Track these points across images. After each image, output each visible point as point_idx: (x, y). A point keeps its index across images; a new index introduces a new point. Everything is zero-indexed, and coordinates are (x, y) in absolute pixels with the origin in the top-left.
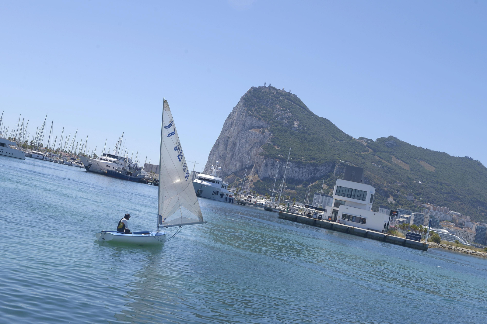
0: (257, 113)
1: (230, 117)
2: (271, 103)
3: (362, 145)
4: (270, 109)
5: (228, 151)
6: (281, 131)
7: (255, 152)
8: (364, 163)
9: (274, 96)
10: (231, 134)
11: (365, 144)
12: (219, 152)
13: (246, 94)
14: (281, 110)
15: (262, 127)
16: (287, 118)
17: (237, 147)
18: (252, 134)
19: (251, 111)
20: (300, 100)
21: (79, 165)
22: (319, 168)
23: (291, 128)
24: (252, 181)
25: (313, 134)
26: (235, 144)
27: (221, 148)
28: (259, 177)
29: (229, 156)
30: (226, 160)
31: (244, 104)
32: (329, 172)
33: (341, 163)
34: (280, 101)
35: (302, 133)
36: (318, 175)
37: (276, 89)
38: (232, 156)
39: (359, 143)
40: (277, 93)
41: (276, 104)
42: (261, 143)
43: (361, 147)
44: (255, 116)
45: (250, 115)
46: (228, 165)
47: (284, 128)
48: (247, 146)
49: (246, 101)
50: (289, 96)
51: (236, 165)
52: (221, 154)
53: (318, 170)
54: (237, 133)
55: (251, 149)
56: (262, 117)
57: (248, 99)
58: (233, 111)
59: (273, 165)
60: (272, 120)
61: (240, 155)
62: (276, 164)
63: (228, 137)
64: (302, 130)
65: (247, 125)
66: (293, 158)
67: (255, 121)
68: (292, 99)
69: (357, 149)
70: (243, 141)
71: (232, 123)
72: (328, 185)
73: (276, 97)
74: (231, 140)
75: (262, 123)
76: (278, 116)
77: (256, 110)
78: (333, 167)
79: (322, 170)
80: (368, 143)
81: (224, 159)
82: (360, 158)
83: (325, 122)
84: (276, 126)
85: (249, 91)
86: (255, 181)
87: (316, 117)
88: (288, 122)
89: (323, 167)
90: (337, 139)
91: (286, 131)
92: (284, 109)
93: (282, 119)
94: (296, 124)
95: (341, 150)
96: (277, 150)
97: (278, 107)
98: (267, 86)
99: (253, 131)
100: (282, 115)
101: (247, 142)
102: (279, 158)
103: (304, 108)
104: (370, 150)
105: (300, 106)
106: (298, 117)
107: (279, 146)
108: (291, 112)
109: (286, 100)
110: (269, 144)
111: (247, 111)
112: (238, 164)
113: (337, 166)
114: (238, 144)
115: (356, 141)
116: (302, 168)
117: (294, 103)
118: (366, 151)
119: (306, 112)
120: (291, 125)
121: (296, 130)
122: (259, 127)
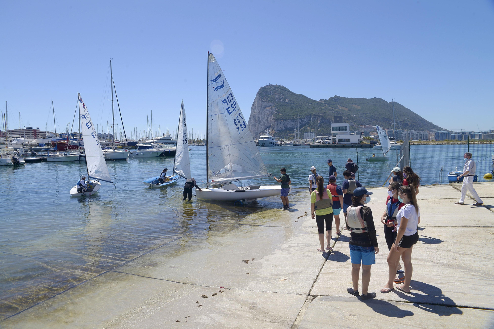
0: (267, 99)
1: (253, 104)
2: (272, 93)
3: (322, 103)
4: (272, 96)
5: (256, 122)
6: (281, 106)
7: (270, 119)
8: (325, 112)
9: (273, 89)
10: (256, 113)
11: (323, 102)
12: (252, 123)
13: (259, 91)
14: (278, 95)
15: (270, 106)
16: (282, 99)
17: (261, 118)
18: (266, 111)
19: (263, 99)
20: (286, 88)
21: (197, 145)
22: (304, 120)
23: (285, 103)
24: (272, 133)
25: (297, 103)
26: (259, 117)
27: (252, 121)
28: (275, 131)
29: (257, 124)
30: (257, 126)
31: (259, 96)
32: (309, 121)
33: (314, 115)
34: (276, 91)
35: (291, 104)
36: (304, 123)
37: (273, 85)
38: (259, 123)
39: (320, 103)
40: (274, 87)
41: (275, 93)
42: (272, 114)
43: (322, 104)
44: (266, 101)
45: (263, 101)
46: (258, 128)
47: (281, 104)
48: (265, 117)
49: (260, 95)
50: (280, 87)
51: (262, 127)
52: (253, 124)
53: (303, 121)
54: (259, 112)
55: (268, 118)
56: (269, 101)
57: (260, 93)
58: (254, 101)
59: (281, 123)
60: (274, 101)
61: (263, 122)
62: (282, 122)
63: (255, 115)
64: (291, 103)
65: (263, 107)
66: (290, 118)
67: (266, 104)
68: (282, 88)
69: (320, 106)
70: (263, 115)
71: (255, 107)
72: (310, 127)
73: (274, 89)
74: (257, 116)
75: (270, 104)
76: (277, 98)
77: (265, 98)
78: (311, 117)
79: (305, 120)
80: (325, 102)
81: (255, 126)
82: (322, 110)
83: (301, 96)
84: (277, 104)
85: (260, 90)
86: (273, 133)
87: (296, 95)
88: (283, 100)
89: (305, 119)
90: (309, 103)
91: (283, 105)
92: (279, 94)
93: (280, 100)
94: (287, 100)
95: (312, 108)
96: (281, 116)
97: (276, 94)
98: (268, 85)
99: (267, 109)
100: (279, 97)
101: (265, 115)
102: (282, 119)
103: (289, 91)
104: (326, 105)
105: (287, 91)
106: (287, 97)
107: (281, 113)
108: (283, 95)
109: (279, 90)
110: (276, 113)
111: (261, 100)
112: (263, 127)
113: (312, 117)
114: (261, 117)
115: (318, 102)
116: (295, 121)
117: (284, 90)
118: (324, 106)
119: (291, 93)
120: (285, 102)
121: (288, 103)
122: (269, 106)
